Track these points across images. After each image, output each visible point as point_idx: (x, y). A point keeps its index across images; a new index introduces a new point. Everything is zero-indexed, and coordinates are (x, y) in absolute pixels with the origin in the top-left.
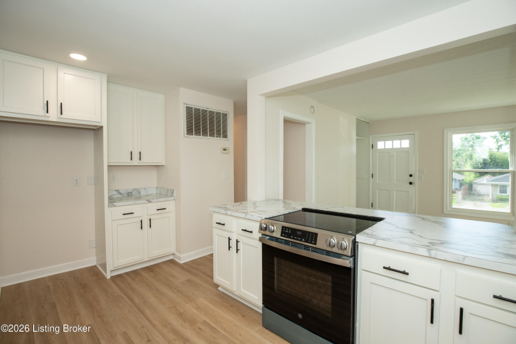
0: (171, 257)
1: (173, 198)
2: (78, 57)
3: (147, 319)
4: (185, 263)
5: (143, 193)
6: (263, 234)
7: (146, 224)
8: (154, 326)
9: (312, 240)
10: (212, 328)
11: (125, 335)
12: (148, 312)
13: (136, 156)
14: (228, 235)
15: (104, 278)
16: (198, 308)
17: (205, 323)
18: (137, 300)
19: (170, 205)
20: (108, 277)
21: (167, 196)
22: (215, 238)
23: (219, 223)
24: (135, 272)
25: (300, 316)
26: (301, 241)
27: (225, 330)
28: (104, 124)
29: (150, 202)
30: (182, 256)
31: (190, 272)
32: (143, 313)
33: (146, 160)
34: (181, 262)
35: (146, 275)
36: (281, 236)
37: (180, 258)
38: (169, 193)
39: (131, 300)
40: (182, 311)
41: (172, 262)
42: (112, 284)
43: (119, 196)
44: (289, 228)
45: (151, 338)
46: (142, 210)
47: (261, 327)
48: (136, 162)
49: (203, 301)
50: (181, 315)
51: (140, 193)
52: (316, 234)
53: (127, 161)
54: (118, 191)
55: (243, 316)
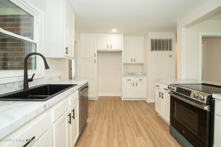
0: (145, 100)
1: (146, 76)
2: (114, 30)
3: (128, 114)
4: (149, 103)
5: (136, 74)
6: (171, 91)
7: (135, 85)
8: (129, 117)
9: (188, 94)
10: (148, 125)
11: (120, 116)
12: (129, 113)
13: (133, 60)
14: (160, 91)
15: (121, 100)
16: (146, 118)
17: (146, 123)
18: (127, 108)
19: (144, 79)
20: (122, 100)
21: (144, 75)
22: (156, 92)
23: (157, 86)
24: (131, 101)
25: (184, 132)
26: (184, 94)
27: (152, 127)
28: (122, 50)
29: (137, 77)
30: (148, 100)
31: (149, 106)
32: (128, 112)
33: (137, 62)
34: (148, 102)
35: (133, 103)
36: (176, 91)
37: (147, 101)
38: (144, 74)
39: (126, 108)
40: (140, 116)
41: (145, 101)
42: (123, 102)
43: (128, 74)
44: (180, 88)
45: (127, 119)
46: (134, 79)
47: (169, 133)
48: (133, 62)
49: (149, 116)
50: (139, 117)
51: (135, 74)
52: (191, 92)
53: (130, 62)
54: (128, 73)
55: (163, 126)
